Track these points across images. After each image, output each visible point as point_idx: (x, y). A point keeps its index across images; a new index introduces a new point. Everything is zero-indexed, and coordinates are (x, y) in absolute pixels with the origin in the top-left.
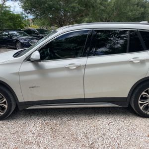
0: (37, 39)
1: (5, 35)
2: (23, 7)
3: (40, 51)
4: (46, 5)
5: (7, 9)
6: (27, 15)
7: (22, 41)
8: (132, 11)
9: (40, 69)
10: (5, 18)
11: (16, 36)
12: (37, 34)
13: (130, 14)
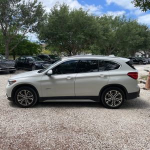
0: (49, 63)
1: (23, 60)
2: (38, 37)
3: (52, 70)
4: (58, 36)
5: (26, 38)
6: (41, 43)
7: (36, 65)
8: (133, 40)
9: (52, 79)
10: (23, 45)
11: (32, 60)
12: (49, 59)
13: (131, 42)
